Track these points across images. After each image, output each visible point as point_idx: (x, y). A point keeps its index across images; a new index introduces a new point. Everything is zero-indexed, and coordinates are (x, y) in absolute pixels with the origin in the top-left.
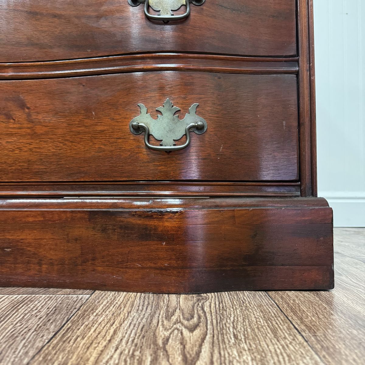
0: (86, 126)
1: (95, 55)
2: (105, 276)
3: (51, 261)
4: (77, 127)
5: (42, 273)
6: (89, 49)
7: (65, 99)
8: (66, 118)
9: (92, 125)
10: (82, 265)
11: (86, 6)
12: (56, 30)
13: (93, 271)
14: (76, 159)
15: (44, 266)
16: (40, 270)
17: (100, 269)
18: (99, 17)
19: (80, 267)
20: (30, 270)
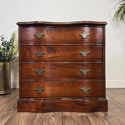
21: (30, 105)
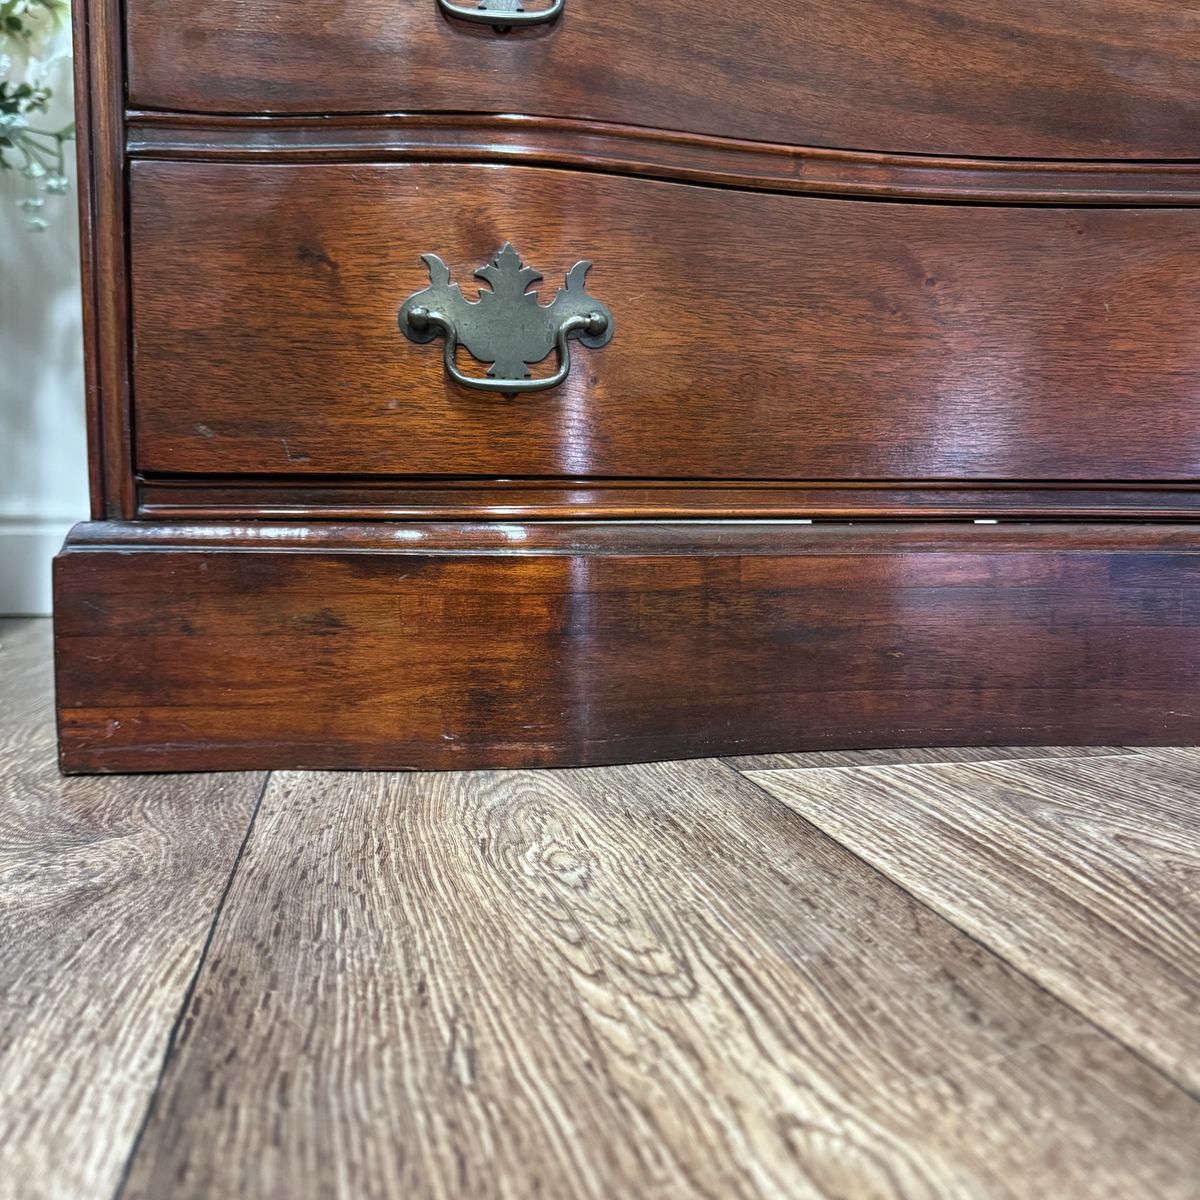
0: (1083, 339)
1: (1122, 156)
2: (1147, 711)
3: (1006, 680)
4: (1062, 339)
5: (981, 709)
6: (1105, 138)
7: (1030, 265)
8: (1030, 314)
9: (1103, 336)
10: (1085, 688)
11: (1100, 18)
12: (1014, 73)
13: (1117, 700)
14: (1058, 422)
15: (989, 694)
16: (976, 703)
17: (1135, 695)
18: (1135, 55)
19: (1082, 692)
20: (949, 703)
21: (330, 624)
